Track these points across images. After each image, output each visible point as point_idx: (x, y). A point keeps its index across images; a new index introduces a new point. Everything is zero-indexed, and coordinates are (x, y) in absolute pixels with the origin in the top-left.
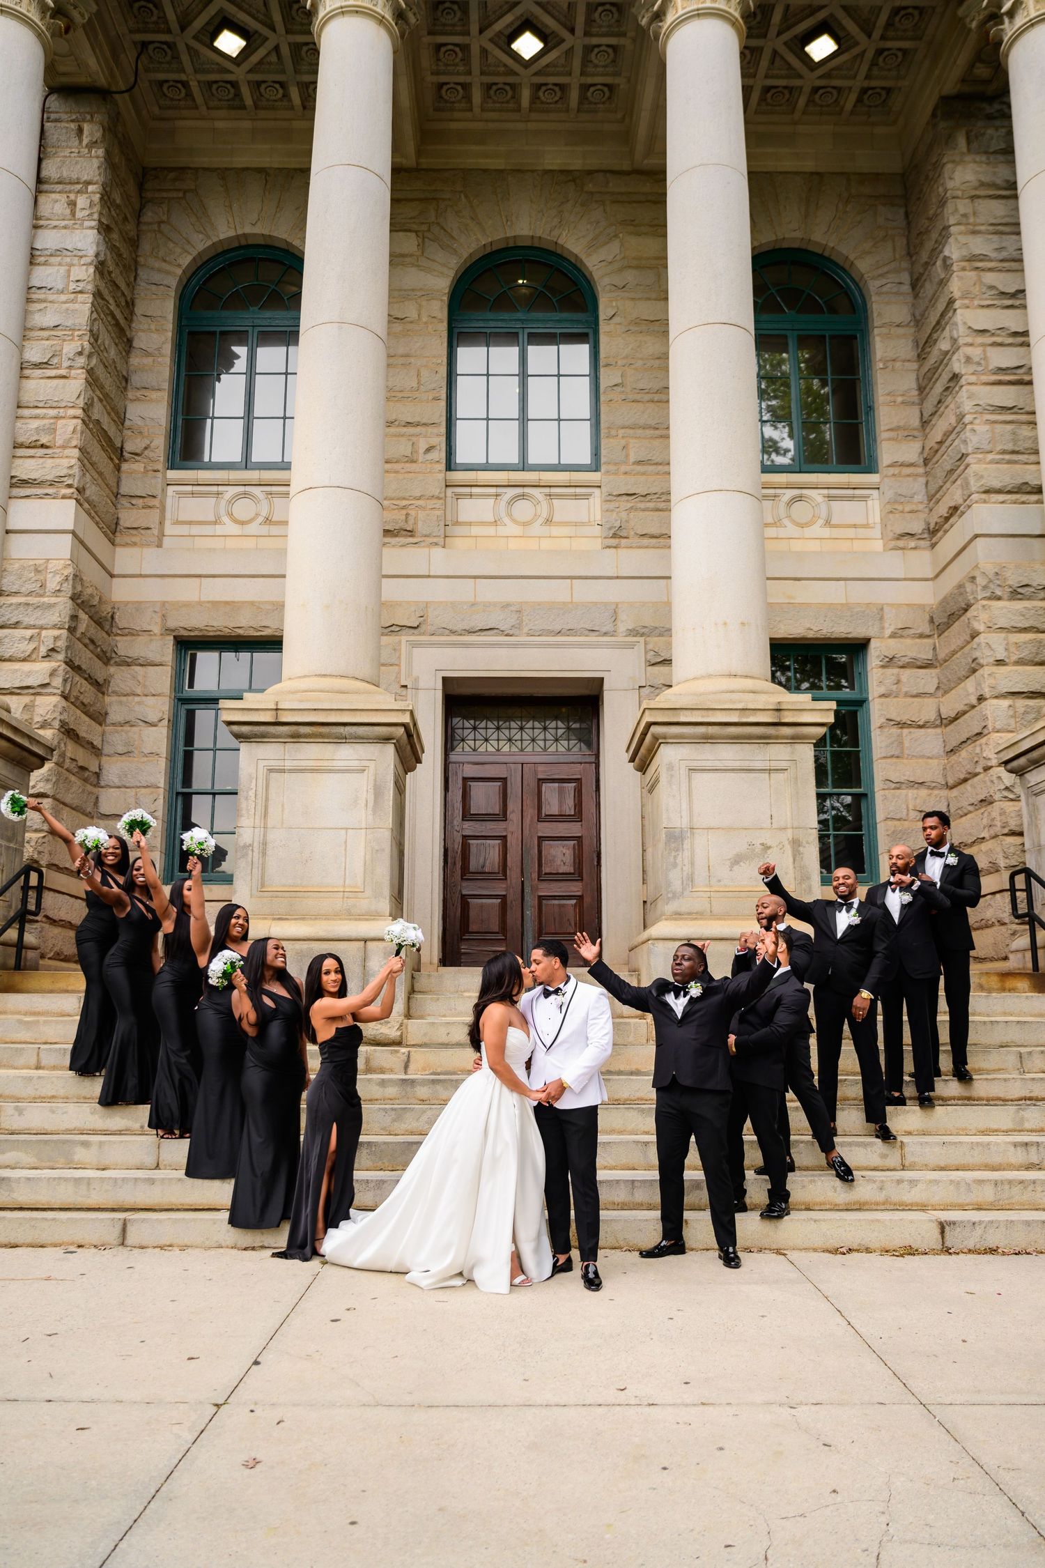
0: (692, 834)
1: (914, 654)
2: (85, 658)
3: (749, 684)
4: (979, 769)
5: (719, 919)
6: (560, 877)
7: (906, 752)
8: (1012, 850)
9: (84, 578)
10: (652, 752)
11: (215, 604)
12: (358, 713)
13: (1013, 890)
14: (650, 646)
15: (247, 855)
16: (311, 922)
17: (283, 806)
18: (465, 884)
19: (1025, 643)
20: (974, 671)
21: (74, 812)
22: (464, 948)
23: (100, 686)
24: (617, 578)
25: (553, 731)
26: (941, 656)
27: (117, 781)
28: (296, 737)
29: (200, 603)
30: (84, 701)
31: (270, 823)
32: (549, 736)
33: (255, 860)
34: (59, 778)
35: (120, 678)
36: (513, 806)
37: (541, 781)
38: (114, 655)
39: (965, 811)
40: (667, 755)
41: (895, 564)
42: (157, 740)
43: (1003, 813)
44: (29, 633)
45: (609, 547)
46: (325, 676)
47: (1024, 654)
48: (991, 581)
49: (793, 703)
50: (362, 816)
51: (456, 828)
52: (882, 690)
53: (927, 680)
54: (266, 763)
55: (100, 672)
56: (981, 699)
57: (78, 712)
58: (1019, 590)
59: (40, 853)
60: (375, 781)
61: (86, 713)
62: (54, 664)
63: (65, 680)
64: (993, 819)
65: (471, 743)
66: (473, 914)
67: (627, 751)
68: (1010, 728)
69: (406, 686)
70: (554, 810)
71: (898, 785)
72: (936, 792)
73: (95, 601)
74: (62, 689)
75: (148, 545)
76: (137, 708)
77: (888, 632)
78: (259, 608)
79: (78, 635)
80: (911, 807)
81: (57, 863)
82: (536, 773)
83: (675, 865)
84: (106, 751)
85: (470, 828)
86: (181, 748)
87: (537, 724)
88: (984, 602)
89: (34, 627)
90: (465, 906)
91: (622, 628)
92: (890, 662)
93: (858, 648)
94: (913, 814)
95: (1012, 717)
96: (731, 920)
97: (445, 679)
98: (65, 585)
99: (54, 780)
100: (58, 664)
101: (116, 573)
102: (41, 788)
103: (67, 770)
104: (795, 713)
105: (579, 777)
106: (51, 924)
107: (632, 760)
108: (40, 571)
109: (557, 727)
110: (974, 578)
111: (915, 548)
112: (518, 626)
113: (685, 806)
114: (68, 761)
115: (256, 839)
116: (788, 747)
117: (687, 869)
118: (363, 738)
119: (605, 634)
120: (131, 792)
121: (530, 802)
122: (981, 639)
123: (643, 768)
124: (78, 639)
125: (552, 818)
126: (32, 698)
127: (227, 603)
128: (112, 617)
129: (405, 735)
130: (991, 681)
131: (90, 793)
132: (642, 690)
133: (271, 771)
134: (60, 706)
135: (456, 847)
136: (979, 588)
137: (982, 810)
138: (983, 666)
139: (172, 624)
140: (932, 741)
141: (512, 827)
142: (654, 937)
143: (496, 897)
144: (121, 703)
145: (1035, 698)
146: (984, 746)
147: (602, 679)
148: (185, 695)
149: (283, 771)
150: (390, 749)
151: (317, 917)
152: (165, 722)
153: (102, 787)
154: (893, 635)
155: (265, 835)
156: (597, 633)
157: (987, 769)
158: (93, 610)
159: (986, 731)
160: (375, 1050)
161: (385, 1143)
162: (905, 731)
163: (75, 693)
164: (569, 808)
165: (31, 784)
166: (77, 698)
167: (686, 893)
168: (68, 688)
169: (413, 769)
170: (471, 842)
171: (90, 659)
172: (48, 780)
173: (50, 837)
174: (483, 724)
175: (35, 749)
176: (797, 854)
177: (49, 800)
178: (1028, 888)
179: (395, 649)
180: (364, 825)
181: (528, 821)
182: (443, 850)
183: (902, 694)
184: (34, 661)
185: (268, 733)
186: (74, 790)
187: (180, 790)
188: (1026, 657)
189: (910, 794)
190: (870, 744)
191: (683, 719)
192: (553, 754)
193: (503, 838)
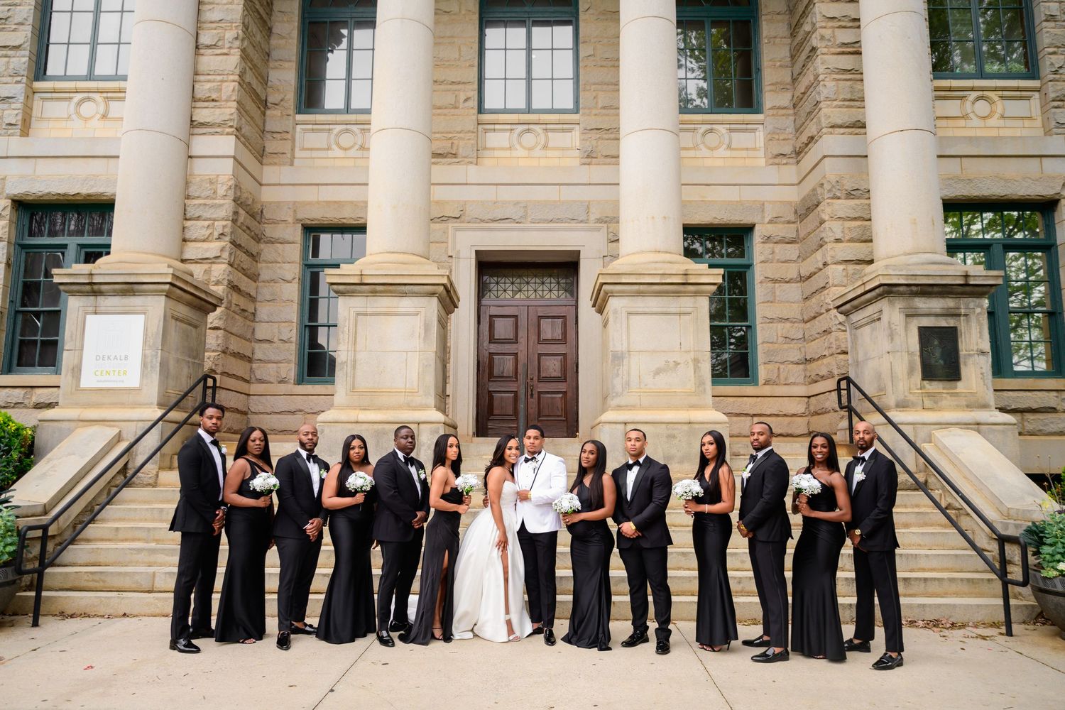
0: (629, 355)
1: (783, 235)
2: (244, 239)
3: (668, 257)
4: (823, 311)
5: (646, 410)
6: (552, 380)
7: (777, 298)
8: (842, 363)
9: (242, 187)
10: (605, 302)
11: (328, 203)
12: (414, 277)
13: (839, 389)
14: (610, 230)
15: (343, 368)
16: (384, 411)
17: (366, 337)
18: (491, 384)
19: (855, 228)
20: (821, 246)
21: (238, 339)
22: (490, 425)
23: (254, 257)
24: (590, 184)
25: (548, 285)
26: (802, 235)
27: (266, 318)
28: (374, 293)
29: (318, 202)
30: (244, 267)
31: (358, 348)
32: (545, 288)
33: (349, 371)
34: (227, 317)
35: (267, 251)
36: (522, 334)
37: (540, 318)
38: (263, 237)
39: (814, 338)
40: (613, 303)
41: (773, 174)
42: (292, 292)
43: (837, 339)
44: (206, 223)
45: (584, 164)
46: (393, 252)
47: (855, 235)
48: (833, 187)
49: (696, 270)
50: (416, 343)
51: (485, 348)
52: (762, 258)
53: (792, 251)
54: (354, 309)
55: (254, 248)
56: (825, 264)
57: (240, 274)
58: (852, 192)
59: (216, 365)
60: (425, 320)
61: (245, 275)
62: (223, 244)
63: (231, 254)
64: (831, 344)
65: (495, 293)
66: (496, 403)
67: (591, 299)
68: (844, 284)
69: (451, 256)
70: (549, 337)
71: (771, 321)
72: (796, 325)
73: (250, 202)
74: (228, 259)
75: (284, 164)
76: (278, 271)
77: (767, 220)
78: (356, 205)
79: (239, 224)
80: (779, 335)
81: (228, 371)
82: (537, 312)
83: (618, 375)
84: (258, 299)
85: (494, 348)
86: (308, 296)
87: (538, 281)
88: (829, 201)
89: (210, 219)
90: (491, 399)
91: (592, 218)
92: (768, 239)
93: (749, 229)
94: (781, 339)
95: (845, 276)
96: (653, 410)
97: (477, 252)
98: (229, 192)
99: (225, 319)
100: (226, 243)
101: (264, 182)
102: (216, 324)
103: (234, 312)
104: (698, 276)
105: (565, 315)
107: (594, 306)
108: (212, 183)
109: (551, 282)
110: (822, 184)
111: (786, 164)
112: (525, 217)
113: (624, 337)
114: (233, 306)
115: (349, 358)
116: (692, 299)
117: (625, 377)
118: (417, 293)
119: (582, 221)
120: (276, 325)
121: (533, 330)
122: (826, 225)
123: (600, 311)
124: (239, 227)
125: (547, 342)
126: (210, 265)
127: (335, 202)
128: (262, 212)
129: (444, 290)
130: (831, 253)
131: (248, 326)
132: (605, 258)
133: (358, 314)
134: (227, 270)
135: (485, 360)
136: (826, 191)
137: (825, 337)
138: (826, 243)
139: (300, 216)
140: (794, 291)
141: (521, 347)
142: (603, 421)
143: (510, 392)
144: (268, 267)
145: (861, 264)
146: (826, 296)
147: (579, 251)
148: (309, 262)
149: (366, 315)
150: (435, 300)
151: (388, 408)
152: (297, 280)
153: (257, 322)
154: (770, 222)
155: (355, 356)
156: (576, 221)
157: (828, 310)
158: (248, 208)
159: (828, 286)
162: (777, 285)
163: (237, 262)
164: (558, 335)
165: (209, 321)
166: (239, 265)
167: (625, 393)
168: (233, 259)
169: (452, 312)
170: (495, 357)
171: (247, 239)
172: (220, 319)
173: (223, 355)
174: (503, 281)
175: (210, 299)
176: (696, 368)
177: (222, 331)
178: (848, 389)
179: (444, 232)
180: (418, 350)
181: (531, 344)
182: (476, 362)
183: (775, 261)
184: (211, 241)
185: (356, 290)
186: (239, 325)
187: (308, 324)
188: (855, 237)
189: (779, 326)
190: (754, 293)
191: (624, 281)
192: (548, 300)
193: (515, 355)
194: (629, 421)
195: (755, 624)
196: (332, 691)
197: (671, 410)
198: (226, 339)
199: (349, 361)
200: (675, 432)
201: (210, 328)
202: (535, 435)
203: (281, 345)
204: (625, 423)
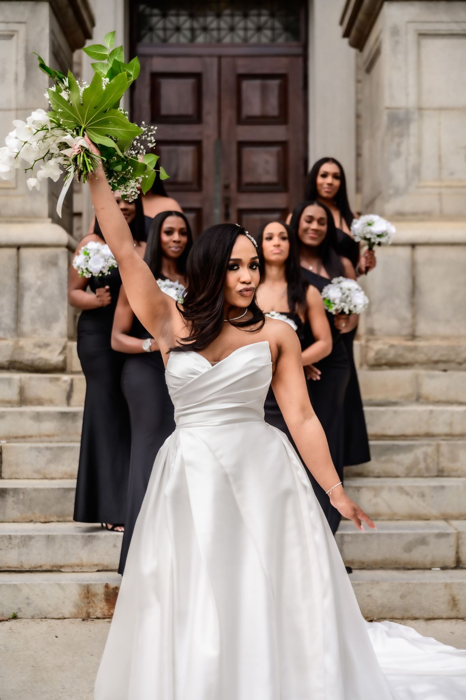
0: (421, 116)
5: (451, 220)
6: (262, 188)
25: (255, 20)
32: (250, 25)
36: (209, 107)
37: (241, 77)
40: (393, 16)
50: (10, 94)
60: (27, 49)
65: (161, 33)
67: (341, 23)
70: (257, 112)
82: (235, 67)
83: (398, 154)
85: (159, 131)
87: (237, 12)
105: (285, 72)
107: (346, 34)
109: (260, 15)
113: (412, 81)
117: (413, 159)
121: (228, 102)
123: (361, 41)
125: (253, 121)
141: (207, 130)
143: (189, 209)
160: (30, 379)
161: (35, 490)
164: (273, 108)
167: (412, 189)
169: (80, 44)
180: (13, 105)
181: (225, 124)
192: (254, 45)
193: (198, 144)
194: (420, 241)
204: (413, 246)
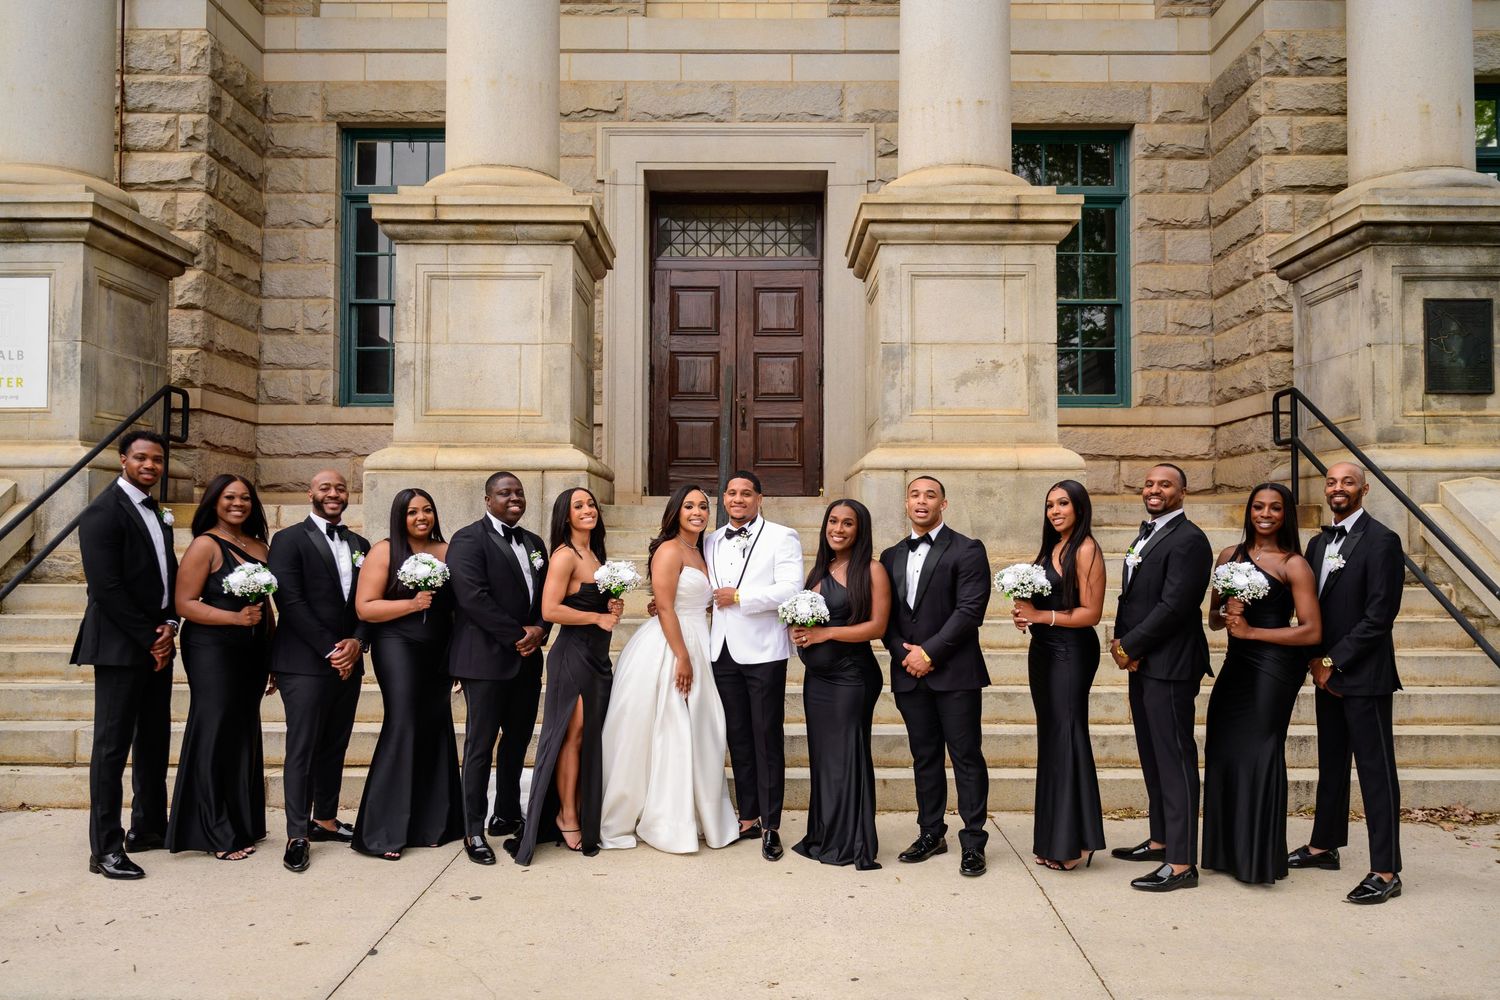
0: (913, 350)
1: (1179, 142)
2: (234, 148)
3: (984, 174)
4: (1249, 276)
5: (942, 446)
6: (778, 398)
7: (1169, 256)
9: (227, 53)
10: (872, 255)
11: (383, 84)
12: (530, 209)
13: (1276, 413)
14: (881, 134)
15: (407, 373)
16: (482, 449)
17: (447, 317)
18: (673, 405)
19: (1311, 127)
20: (1250, 161)
21: (232, 326)
22: (673, 475)
23: (256, 182)
24: (845, 52)
25: (772, 234)
26: (1214, 144)
27: (280, 291)
28: (460, 239)
29: (366, 84)
30: (236, 198)
31: (434, 337)
32: (767, 240)
33: (418, 379)
34: (208, 286)
35: (279, 172)
36: (727, 319)
37: (758, 291)
38: (270, 145)
39: (1230, 324)
40: (888, 259)
41: (1167, 34)
42: (324, 244)
43: (1272, 326)
44: (164, 118)
45: (836, 15)
46: (492, 165)
47: (1310, 140)
48: (1277, 53)
49: (1034, 196)
50: (537, 330)
51: (663, 343)
52: (1144, 185)
53: (1197, 173)
54: (426, 268)
55: (254, 165)
56: (1256, 194)
57: (229, 212)
58: (1310, 64)
59: (193, 371)
60: (552, 289)
61: (239, 213)
62: (195, 155)
63: (210, 174)
64: (1260, 334)
65: (680, 247)
66: (683, 438)
67: (846, 255)
68: (1288, 227)
69: (602, 181)
70: (773, 324)
71: (1156, 295)
72: (1199, 302)
73: (242, 81)
74: (206, 184)
75: (302, 14)
76: (299, 207)
77: (1155, 117)
78: (433, 89)
79: (223, 120)
80: (1170, 319)
81: (214, 382)
82: (752, 282)
83: (893, 386)
84: (267, 256)
85: (678, 343)
86: (355, 252)
87: (754, 226)
88: (1268, 79)
89: (169, 111)
90: (674, 430)
91: (849, 112)
92: (1155, 151)
93: (1119, 135)
94: (1171, 327)
95: (1289, 215)
96: (956, 447)
97: (647, 173)
98: (202, 60)
99: (204, 289)
100: (200, 155)
101: (267, 47)
102: (189, 298)
103: (221, 278)
104: (1039, 208)
105: (801, 285)
106: (212, 450)
107: (851, 265)
108: (171, 44)
109: (776, 229)
110: (1257, 49)
111: (1192, 15)
112: (730, 110)
113: (906, 318)
114: (220, 267)
115: (418, 356)
116: (1026, 250)
117: (907, 390)
118: (536, 239)
119: (830, 119)
120: (298, 304)
121: (746, 315)
122: (1261, 123)
123: (863, 274)
124: (223, 125)
125: (769, 333)
126: (173, 194)
127: (396, 83)
128: (266, 100)
129: (586, 234)
130: (1269, 173)
131: (249, 304)
132: (871, 185)
133: (432, 277)
134: (205, 204)
135: (664, 364)
136: (1263, 61)
137: (1250, 323)
138: (1260, 155)
139: (333, 108)
140: (1197, 244)
141: (725, 343)
142: (867, 466)
143: (707, 419)
144: (281, 201)
145: (1319, 193)
146: (1256, 249)
147: (827, 172)
148: (354, 192)
149: (446, 278)
150: (568, 253)
151: (489, 444)
152: (332, 223)
153: (265, 298)
154: (1161, 120)
155: (428, 352)
156: (821, 118)
157: (1257, 275)
158: (240, 91)
159: (1259, 232)
162: (1169, 232)
163: (223, 189)
164: (789, 320)
165: (176, 292)
166: (226, 195)
167: (905, 417)
168: (214, 183)
169: (601, 276)
170: (680, 358)
171: (241, 149)
172: (197, 290)
173: (204, 354)
174: (693, 226)
175: (170, 253)
176: (1032, 373)
177: (200, 312)
178: (1294, 413)
179: (589, 138)
180: (540, 340)
181: (742, 336)
182: (648, 368)
183: (1167, 190)
184: (172, 151)
185: (427, 233)
186: (231, 301)
187: (354, 301)
188: (1311, 145)
189: (1170, 305)
190: (1128, 247)
191: (906, 216)
192: (771, 260)
193: (716, 355)
194: (912, 466)
195: (1130, 817)
196: (373, 952)
197: (983, 447)
198: (209, 325)
199: (418, 363)
200: (993, 485)
201: (180, 307)
202: (744, 487)
203: (309, 338)
204: (906, 470)
